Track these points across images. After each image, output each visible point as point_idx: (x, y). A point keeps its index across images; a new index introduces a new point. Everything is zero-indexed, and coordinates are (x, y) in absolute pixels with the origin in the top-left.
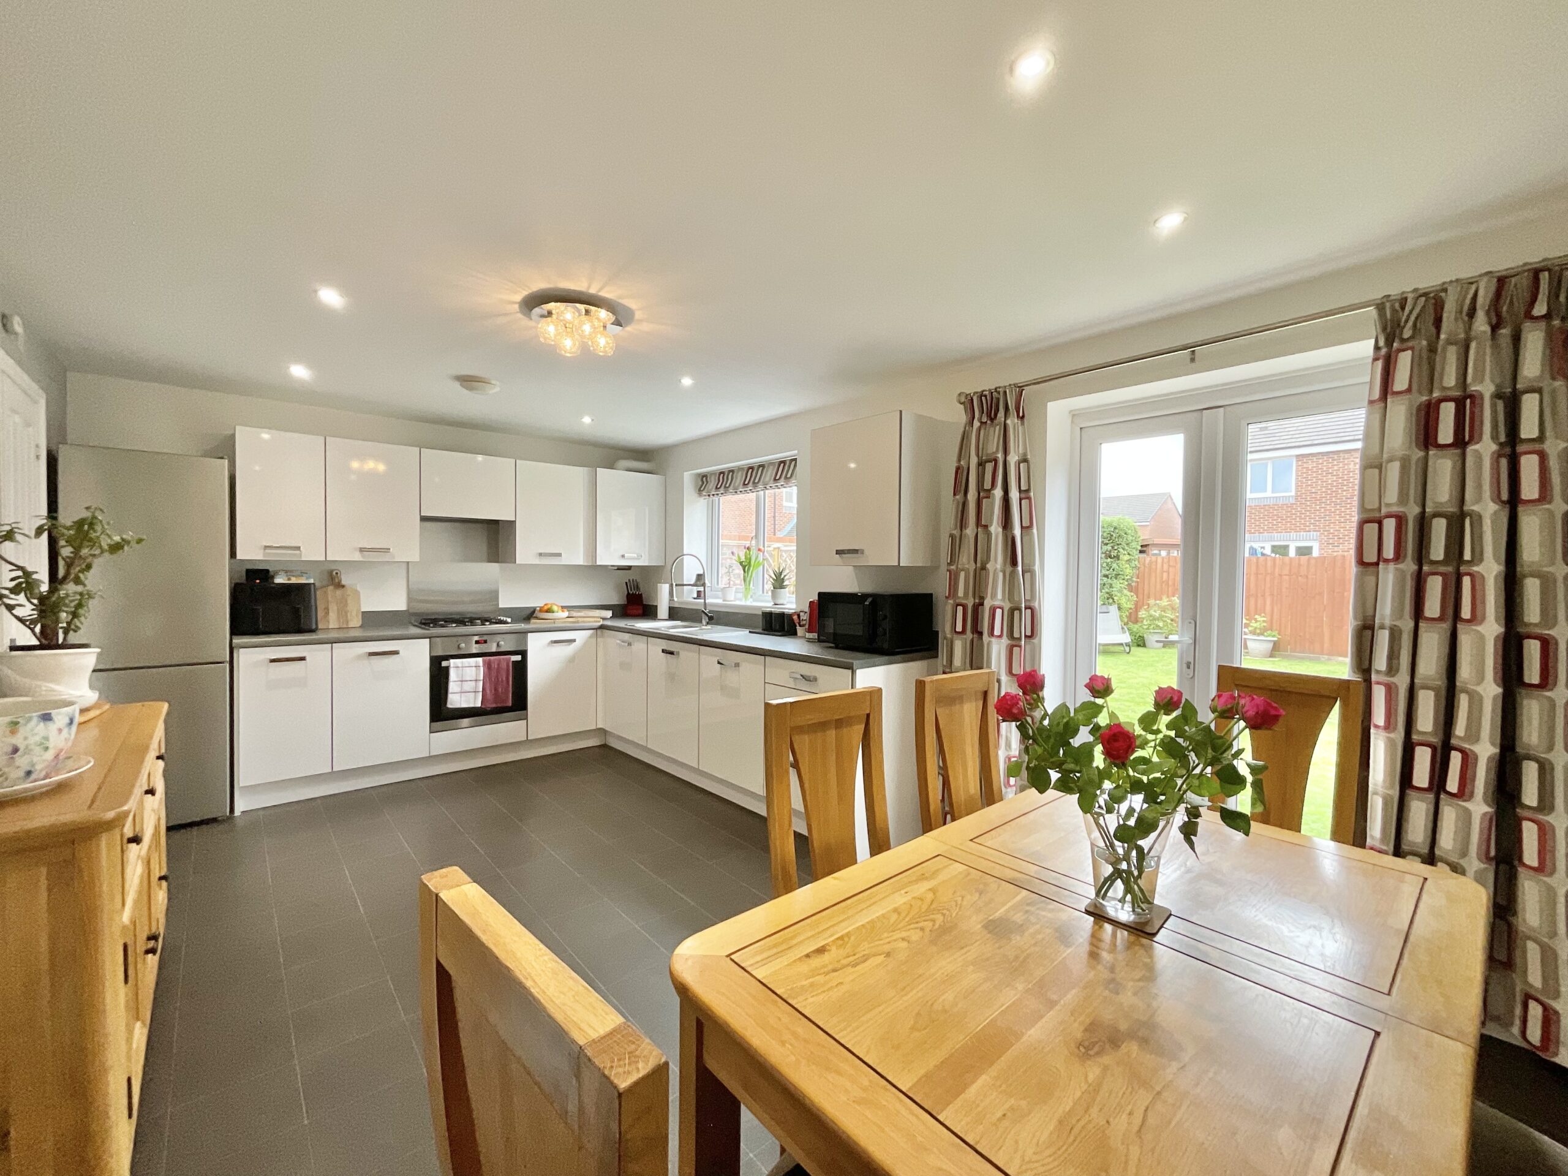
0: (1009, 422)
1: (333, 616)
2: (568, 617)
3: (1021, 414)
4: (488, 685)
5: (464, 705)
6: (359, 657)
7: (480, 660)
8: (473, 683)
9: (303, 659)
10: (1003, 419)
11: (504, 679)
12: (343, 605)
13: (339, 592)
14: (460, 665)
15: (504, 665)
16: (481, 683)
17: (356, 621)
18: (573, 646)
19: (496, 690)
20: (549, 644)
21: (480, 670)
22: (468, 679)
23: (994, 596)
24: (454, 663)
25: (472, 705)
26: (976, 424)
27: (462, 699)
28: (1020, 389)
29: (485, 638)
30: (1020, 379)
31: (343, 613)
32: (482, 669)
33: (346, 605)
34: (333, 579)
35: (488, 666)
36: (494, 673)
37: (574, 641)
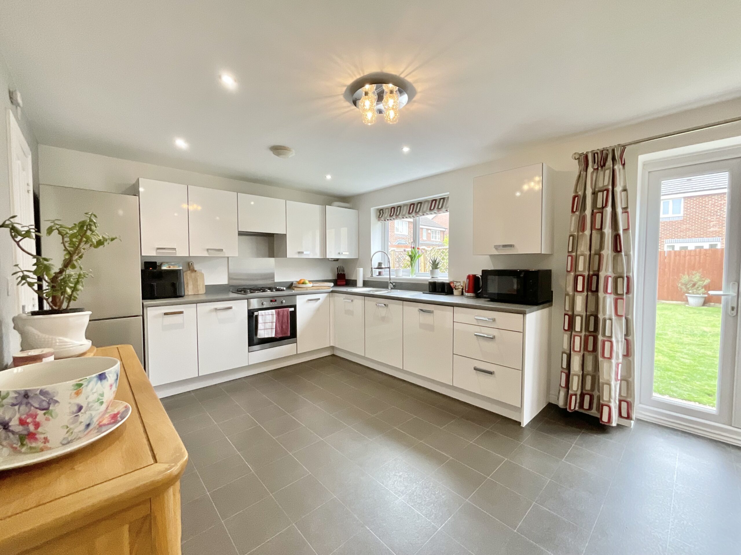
0: (616, 167)
1: (190, 287)
2: (312, 286)
3: (623, 163)
4: (278, 324)
5: (266, 336)
6: (211, 311)
7: (274, 311)
8: (271, 324)
9: (181, 313)
10: (612, 166)
11: (286, 321)
12: (196, 280)
13: (193, 274)
14: (264, 314)
15: (286, 313)
16: (275, 324)
17: (202, 291)
18: (319, 301)
19: (282, 327)
20: (307, 301)
21: (274, 317)
22: (268, 321)
23: (606, 270)
24: (261, 313)
25: (270, 336)
26: (590, 169)
27: (265, 332)
28: (624, 147)
29: (275, 298)
30: (623, 142)
31: (196, 286)
33: (197, 281)
34: (190, 266)
35: (278, 314)
36: (281, 318)
37: (319, 299)
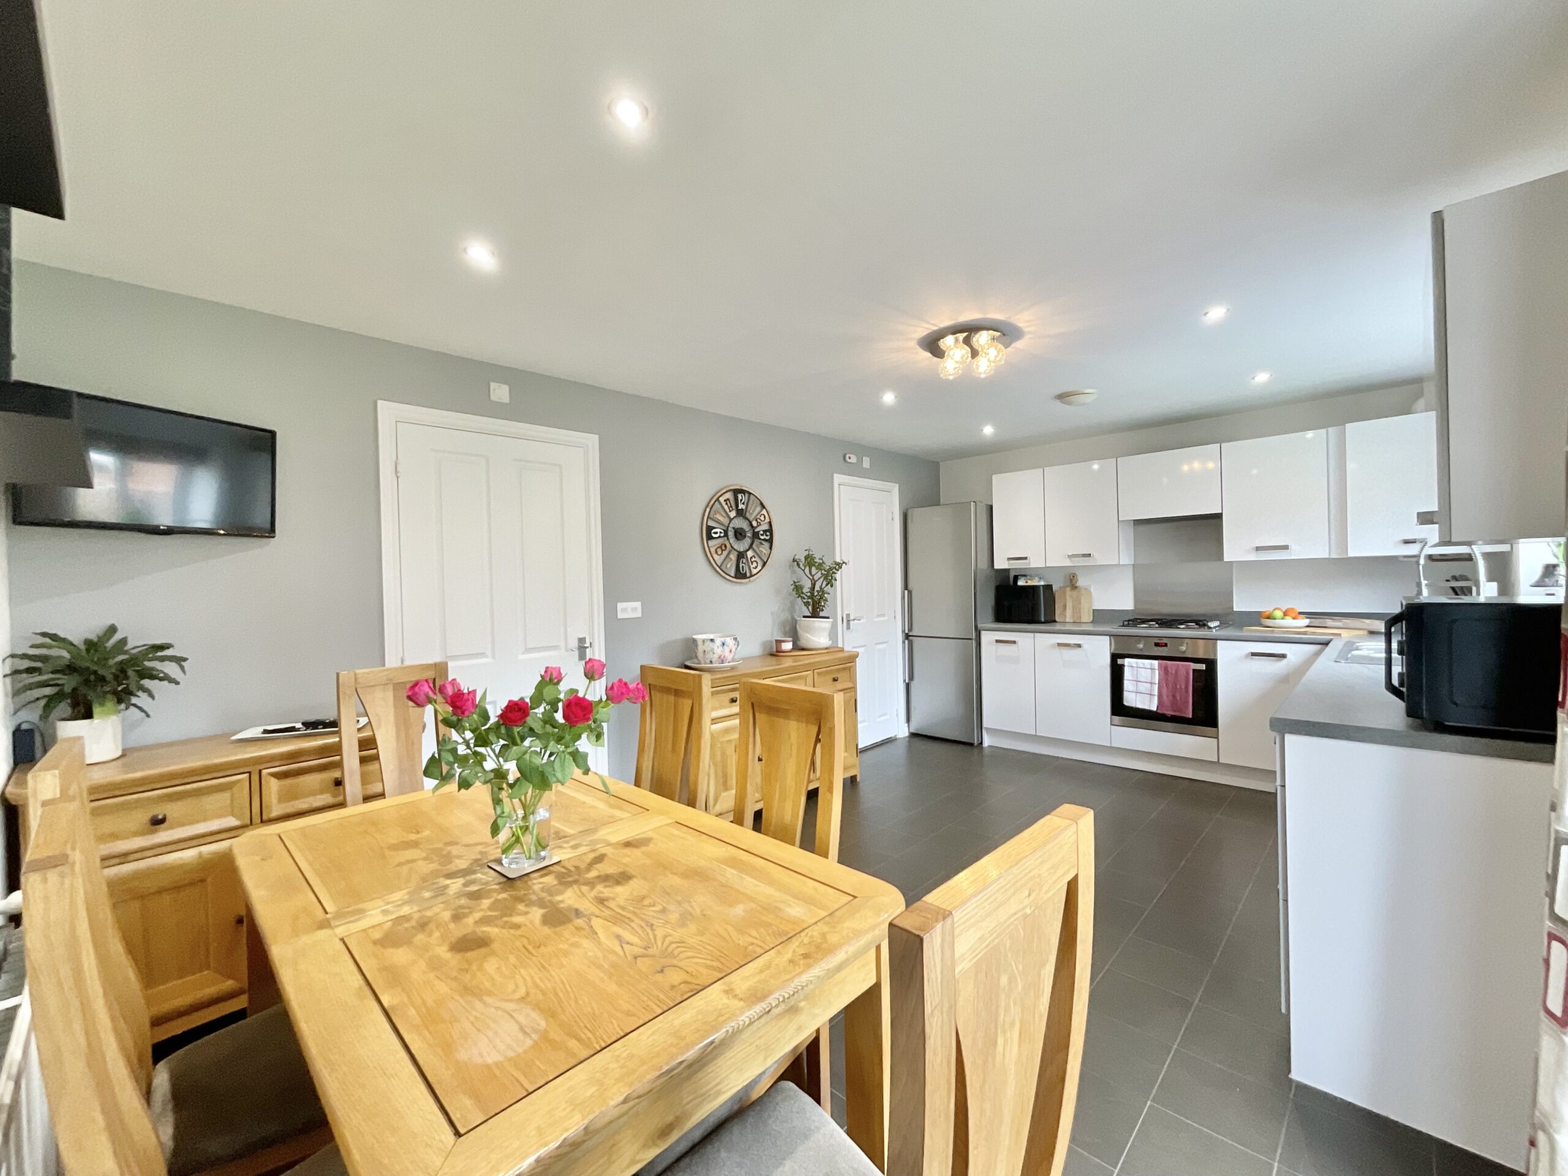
1: (1069, 612)
2: (1308, 626)
4: (1164, 690)
5: (1140, 706)
6: (1052, 646)
7: (1156, 663)
8: (1149, 685)
9: (1014, 642)
11: (1183, 687)
12: (1077, 602)
13: (1075, 593)
14: (1134, 665)
15: (1182, 672)
16: (1156, 687)
17: (1087, 617)
18: (1284, 662)
19: (1174, 696)
20: (1247, 656)
21: (1155, 673)
22: (1144, 680)
24: (1129, 663)
25: (1146, 707)
27: (1138, 699)
29: (1165, 641)
31: (1077, 609)
32: (1157, 672)
33: (1080, 603)
34: (1072, 582)
35: (1165, 671)
36: (1171, 679)
37: (1286, 656)
